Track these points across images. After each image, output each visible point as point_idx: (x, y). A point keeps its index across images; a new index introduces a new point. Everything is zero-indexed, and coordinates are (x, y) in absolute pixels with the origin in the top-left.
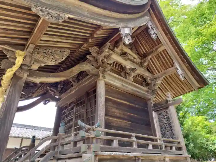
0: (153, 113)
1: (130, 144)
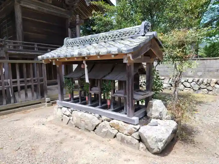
0: (69, 29)
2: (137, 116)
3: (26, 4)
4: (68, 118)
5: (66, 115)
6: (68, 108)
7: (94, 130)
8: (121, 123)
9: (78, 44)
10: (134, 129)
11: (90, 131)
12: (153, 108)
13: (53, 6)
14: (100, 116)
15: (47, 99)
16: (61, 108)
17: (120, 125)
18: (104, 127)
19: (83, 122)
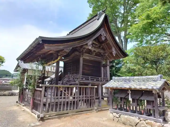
0: (102, 67)
1: (88, 79)
2: (161, 119)
3: (85, 57)
4: (118, 119)
5: (116, 117)
6: (117, 113)
7: (136, 126)
8: (153, 122)
9: (121, 81)
10: (161, 125)
11: (133, 126)
12: (169, 116)
13: (95, 56)
14: (139, 118)
15: (96, 108)
16: (112, 113)
17: (152, 123)
18: (143, 124)
19: (128, 121)
